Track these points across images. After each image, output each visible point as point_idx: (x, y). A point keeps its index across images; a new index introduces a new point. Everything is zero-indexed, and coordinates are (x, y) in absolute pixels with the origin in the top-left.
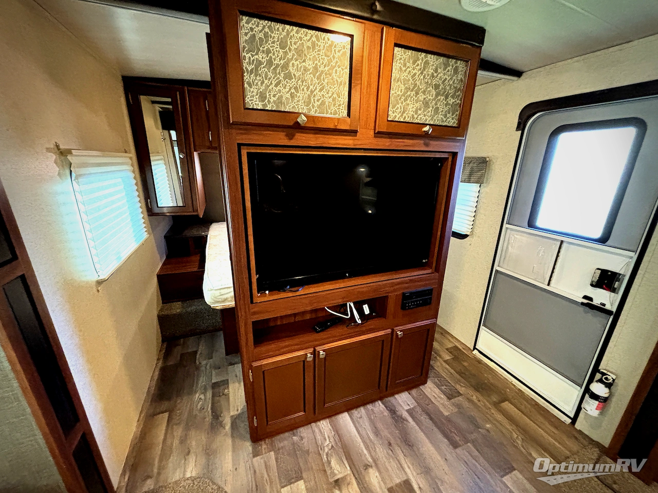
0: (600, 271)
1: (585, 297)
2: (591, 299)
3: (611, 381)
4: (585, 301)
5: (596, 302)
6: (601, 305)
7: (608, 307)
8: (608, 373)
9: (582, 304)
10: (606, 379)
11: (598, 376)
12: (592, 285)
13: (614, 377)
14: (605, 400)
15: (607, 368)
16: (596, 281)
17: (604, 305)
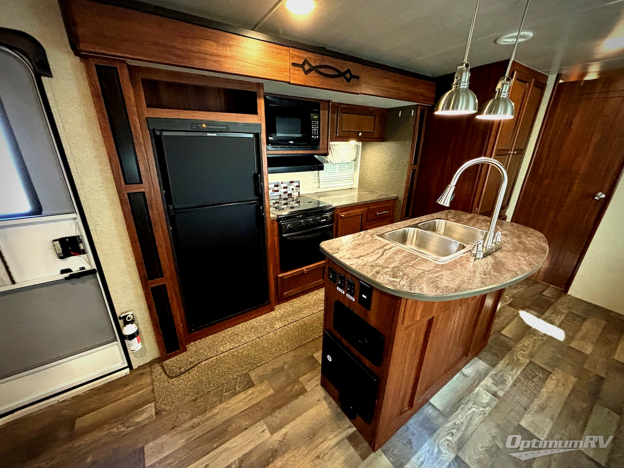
0: (58, 242)
1: (63, 272)
2: (69, 270)
3: (132, 317)
4: (67, 275)
5: (75, 270)
6: (81, 270)
7: (88, 268)
8: (127, 314)
9: (66, 279)
10: (129, 319)
11: (121, 322)
12: (61, 258)
13: (131, 313)
14: (138, 332)
15: (123, 311)
16: (61, 252)
17: (83, 268)
